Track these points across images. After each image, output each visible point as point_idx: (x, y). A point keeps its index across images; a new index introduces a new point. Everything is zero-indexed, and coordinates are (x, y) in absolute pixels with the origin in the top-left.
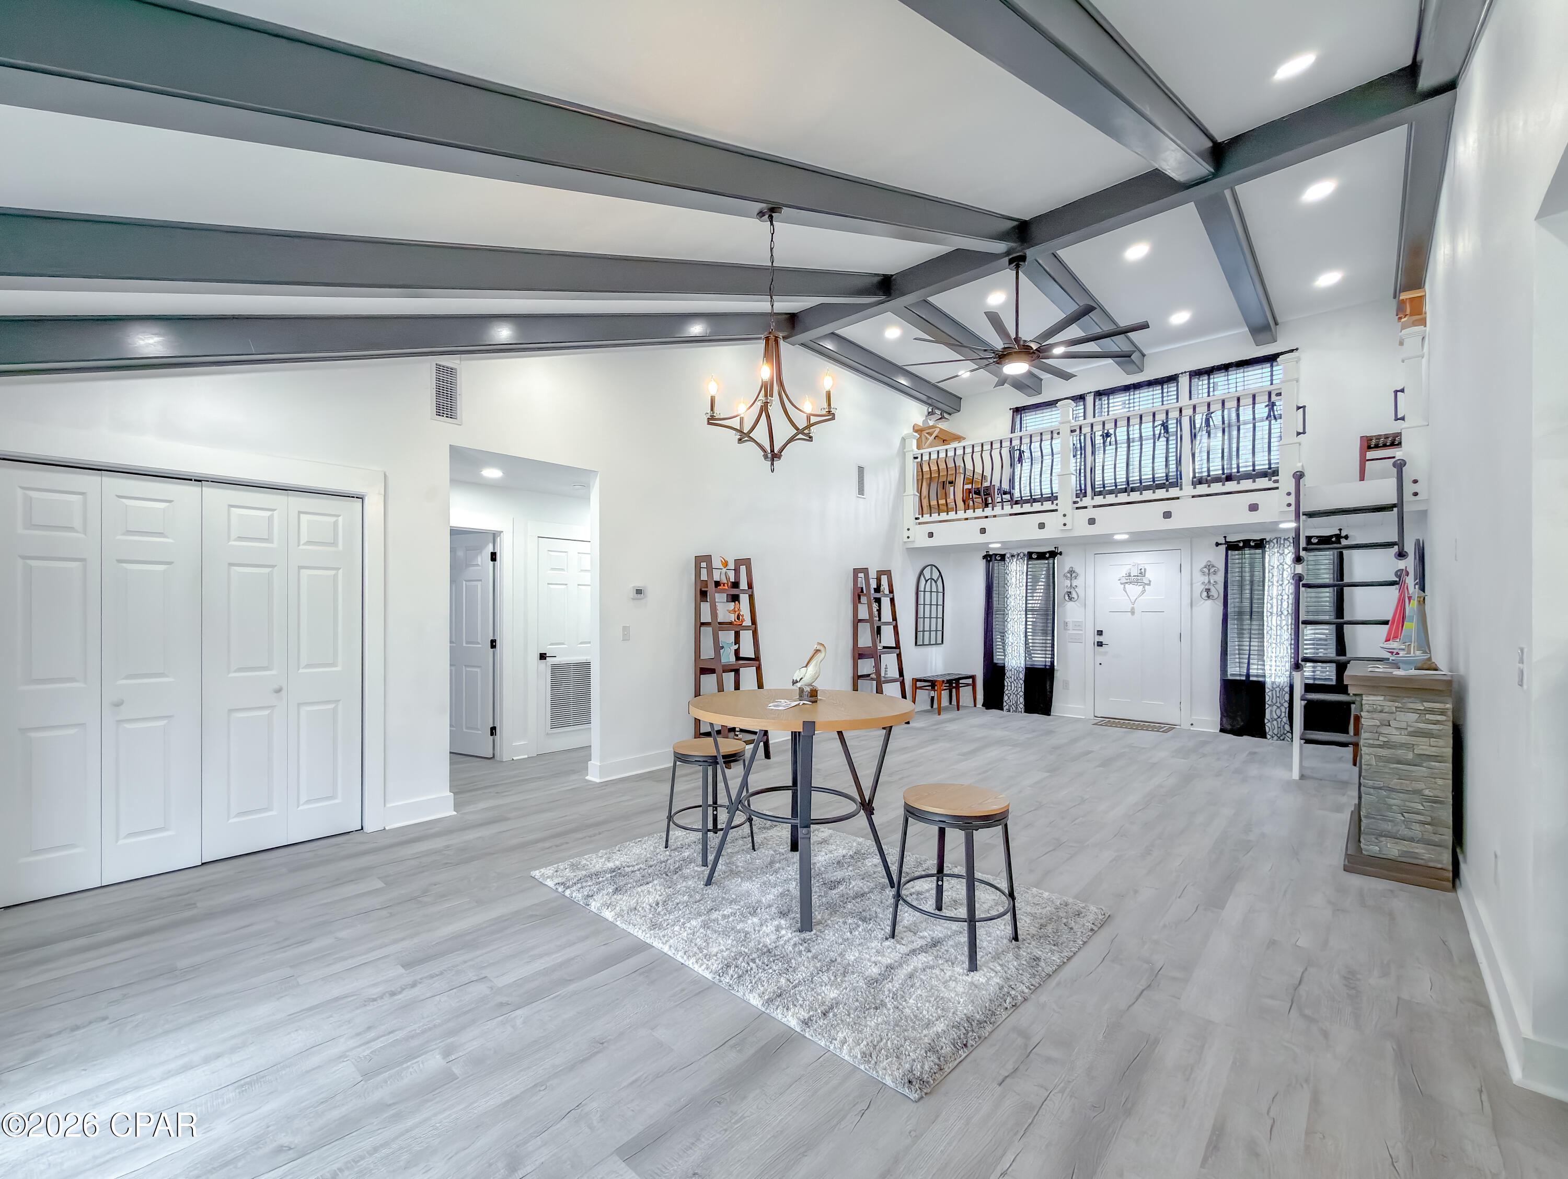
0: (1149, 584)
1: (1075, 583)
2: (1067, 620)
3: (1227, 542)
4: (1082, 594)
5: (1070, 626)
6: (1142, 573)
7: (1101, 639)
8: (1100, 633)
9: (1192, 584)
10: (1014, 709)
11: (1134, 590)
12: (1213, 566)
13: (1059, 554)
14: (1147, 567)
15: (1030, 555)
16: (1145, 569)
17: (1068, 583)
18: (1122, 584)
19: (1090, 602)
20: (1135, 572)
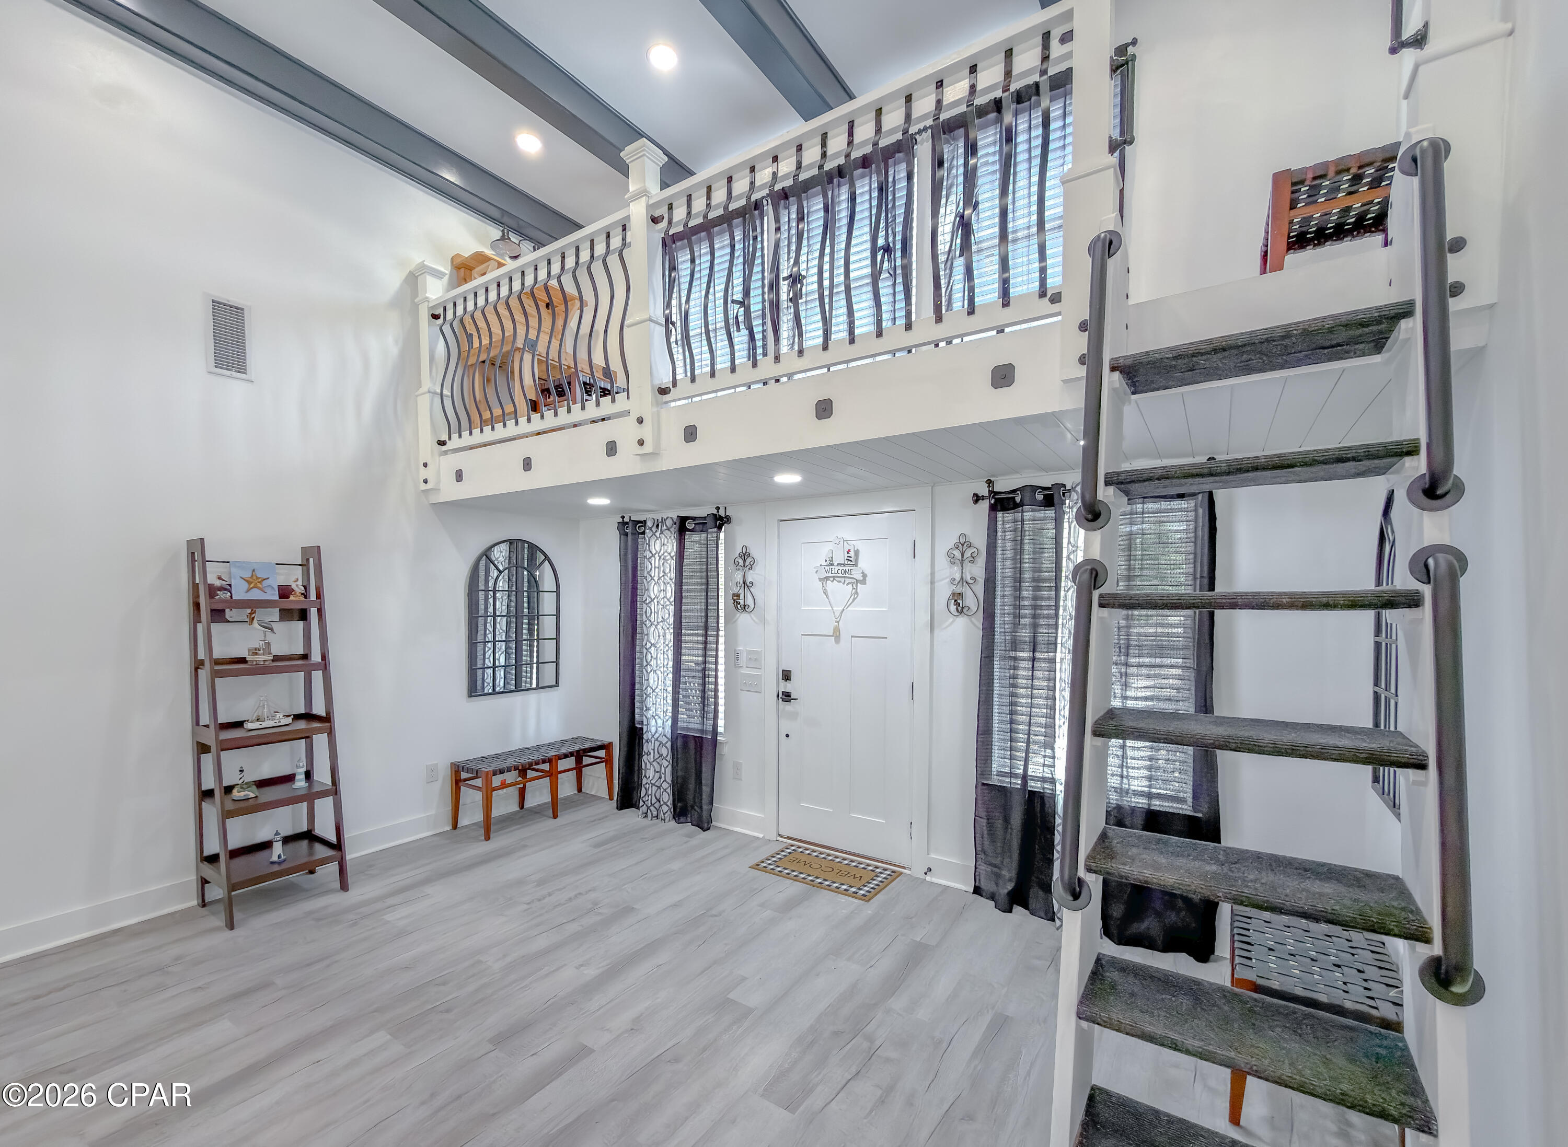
0: (863, 582)
1: (751, 577)
2: (738, 648)
3: (993, 493)
4: (760, 599)
5: (741, 659)
6: (853, 559)
7: (788, 687)
8: (787, 675)
9: (932, 583)
10: (655, 813)
11: (841, 591)
12: (969, 545)
13: (726, 519)
14: (859, 545)
15: (683, 526)
16: (857, 553)
17: (738, 575)
18: (820, 578)
19: (771, 615)
20: (840, 558)
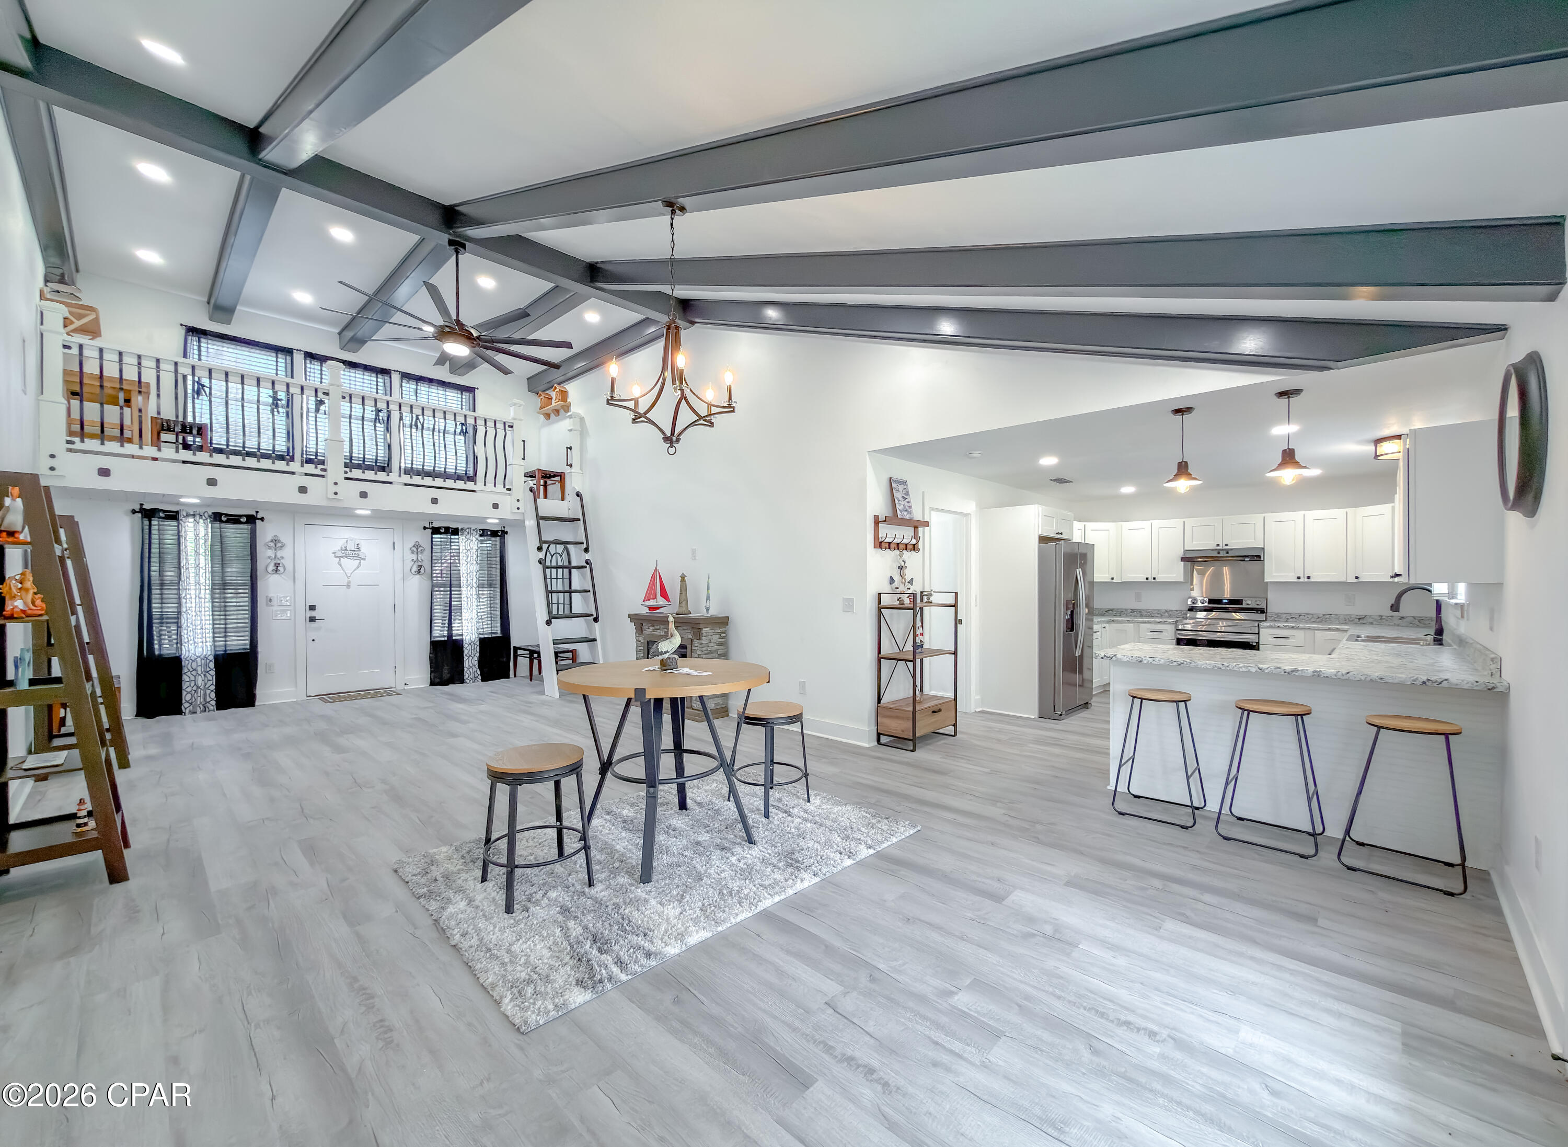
0: (364, 559)
1: (279, 554)
2: (270, 595)
3: (433, 527)
4: (289, 566)
5: (275, 602)
6: (358, 548)
7: (313, 614)
8: (312, 608)
9: (403, 561)
11: (349, 564)
12: (420, 546)
13: (259, 519)
14: (364, 542)
15: (217, 517)
16: (361, 544)
17: (270, 553)
18: (336, 557)
19: (300, 575)
20: (351, 546)
